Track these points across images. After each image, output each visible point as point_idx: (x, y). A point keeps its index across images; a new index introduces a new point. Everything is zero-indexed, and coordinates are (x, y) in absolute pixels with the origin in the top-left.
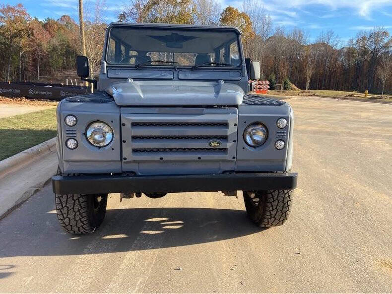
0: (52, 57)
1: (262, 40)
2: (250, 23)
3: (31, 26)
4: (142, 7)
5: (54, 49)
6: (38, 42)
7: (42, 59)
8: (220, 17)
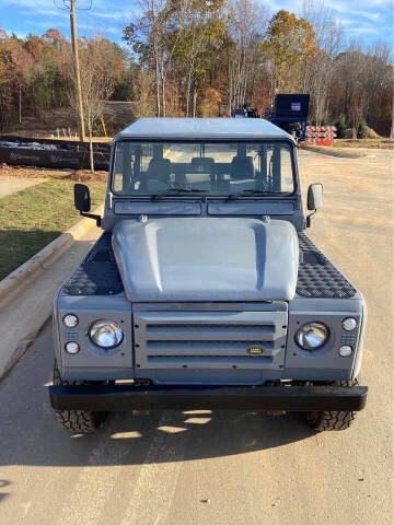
0: (36, 91)
1: (329, 60)
2: (312, 35)
3: (8, 49)
4: (156, 15)
5: (40, 79)
6: (18, 70)
7: (24, 94)
8: (268, 25)
